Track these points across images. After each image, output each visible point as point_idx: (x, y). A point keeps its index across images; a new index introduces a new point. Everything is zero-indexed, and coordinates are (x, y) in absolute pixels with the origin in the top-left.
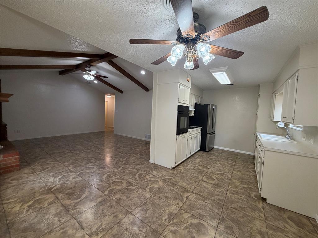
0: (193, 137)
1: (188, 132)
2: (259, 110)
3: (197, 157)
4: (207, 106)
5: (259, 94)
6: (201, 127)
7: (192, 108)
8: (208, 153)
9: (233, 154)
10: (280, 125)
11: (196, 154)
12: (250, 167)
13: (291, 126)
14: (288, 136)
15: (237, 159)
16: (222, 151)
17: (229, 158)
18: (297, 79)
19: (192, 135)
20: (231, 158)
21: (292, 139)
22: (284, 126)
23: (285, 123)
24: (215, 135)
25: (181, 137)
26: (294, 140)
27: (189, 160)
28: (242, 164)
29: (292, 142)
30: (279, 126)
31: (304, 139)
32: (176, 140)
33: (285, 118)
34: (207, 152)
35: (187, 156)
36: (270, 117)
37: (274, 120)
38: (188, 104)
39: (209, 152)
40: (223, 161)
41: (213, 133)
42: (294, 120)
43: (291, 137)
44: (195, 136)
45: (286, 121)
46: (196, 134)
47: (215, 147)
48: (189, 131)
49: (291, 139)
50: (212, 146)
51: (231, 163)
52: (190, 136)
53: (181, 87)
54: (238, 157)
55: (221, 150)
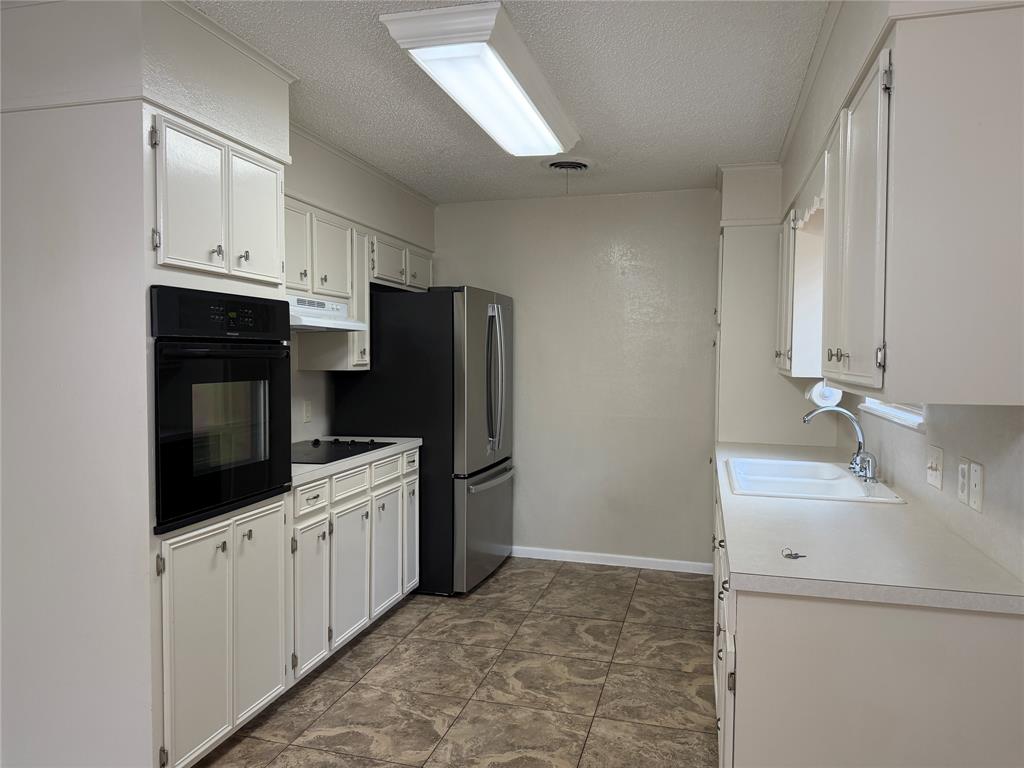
0: (341, 515)
1: (288, 489)
2: (724, 317)
3: (380, 652)
4: (443, 298)
5: (722, 224)
6: (419, 442)
7: (349, 316)
8: (468, 602)
9: (612, 586)
10: (824, 397)
11: (386, 624)
12: (689, 669)
13: (871, 403)
14: (863, 460)
15: (630, 619)
16: (552, 575)
17: (583, 618)
18: (887, 89)
19: (334, 504)
20: (598, 614)
21: (881, 476)
22: (837, 406)
23: (843, 392)
24: (512, 480)
25: (219, 540)
26: (889, 482)
27: (316, 694)
28: (653, 656)
29: (883, 495)
30: (819, 407)
31: (933, 479)
32: (160, 571)
33: (840, 356)
34: (459, 595)
35: (294, 666)
36: (778, 355)
37: (795, 374)
38: (275, 285)
39: (475, 597)
40: (544, 649)
41: (502, 465)
42: (883, 366)
43: (875, 467)
44: (363, 505)
45: (843, 378)
46: (374, 489)
47: (519, 551)
48: (295, 482)
49: (873, 478)
50: (500, 550)
51: (590, 655)
52: (322, 510)
53: (172, 139)
54: (637, 603)
55: (549, 565)
